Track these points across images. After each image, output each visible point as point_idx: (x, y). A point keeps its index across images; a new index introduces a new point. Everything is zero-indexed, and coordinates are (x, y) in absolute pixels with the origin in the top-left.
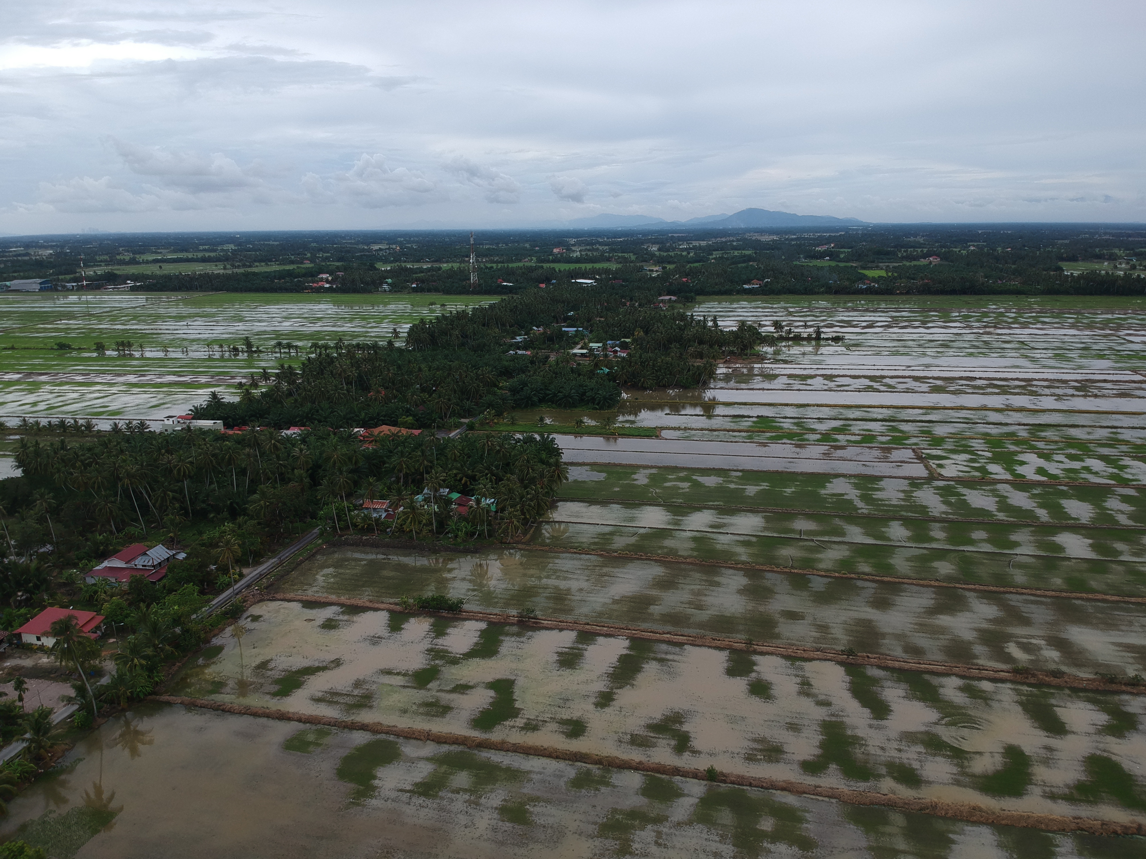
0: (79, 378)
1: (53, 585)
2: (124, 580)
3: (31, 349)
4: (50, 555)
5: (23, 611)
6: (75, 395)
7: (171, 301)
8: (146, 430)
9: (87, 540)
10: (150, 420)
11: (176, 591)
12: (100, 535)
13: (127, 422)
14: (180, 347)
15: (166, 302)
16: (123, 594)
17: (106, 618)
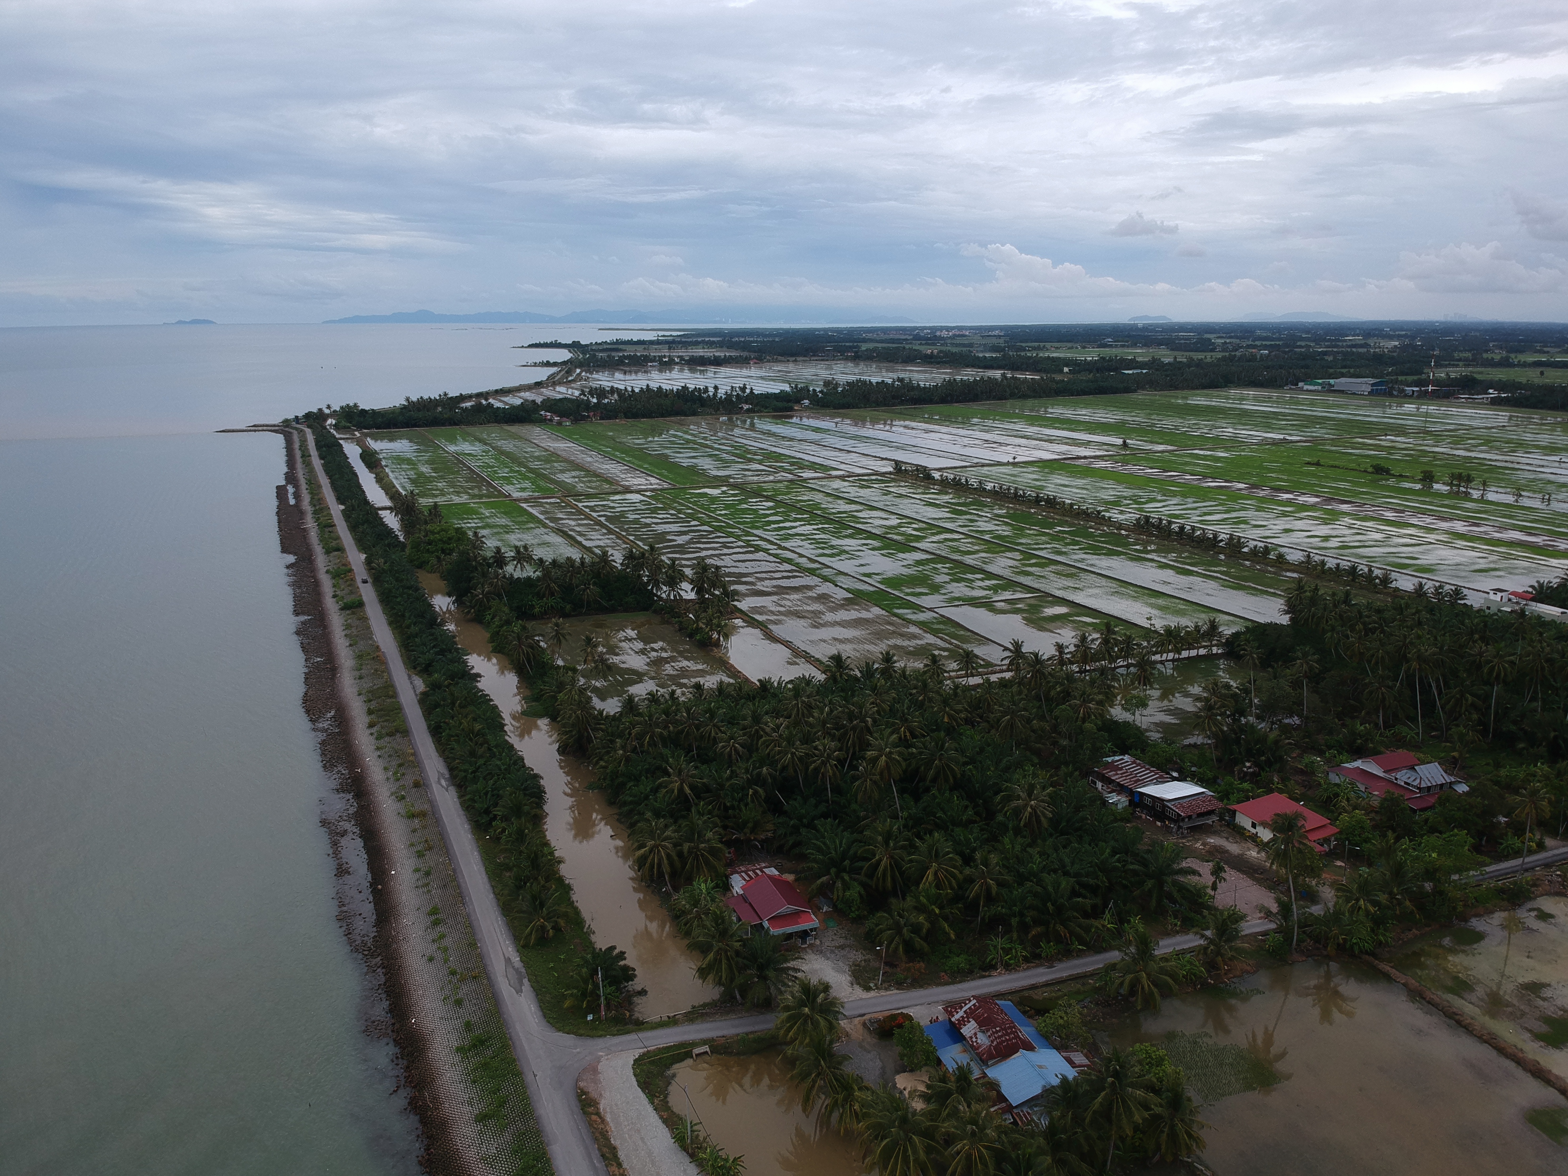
0: (1390, 515)
1: (1288, 767)
2: (1376, 793)
3: (1339, 467)
4: (1294, 729)
5: (1246, 785)
6: (1378, 536)
7: (1544, 424)
8: (1459, 602)
9: (1344, 725)
10: (1469, 589)
11: (1441, 833)
12: (1361, 725)
13: (1437, 584)
14: (1540, 492)
15: (1537, 424)
16: (1369, 810)
17: (1340, 833)
